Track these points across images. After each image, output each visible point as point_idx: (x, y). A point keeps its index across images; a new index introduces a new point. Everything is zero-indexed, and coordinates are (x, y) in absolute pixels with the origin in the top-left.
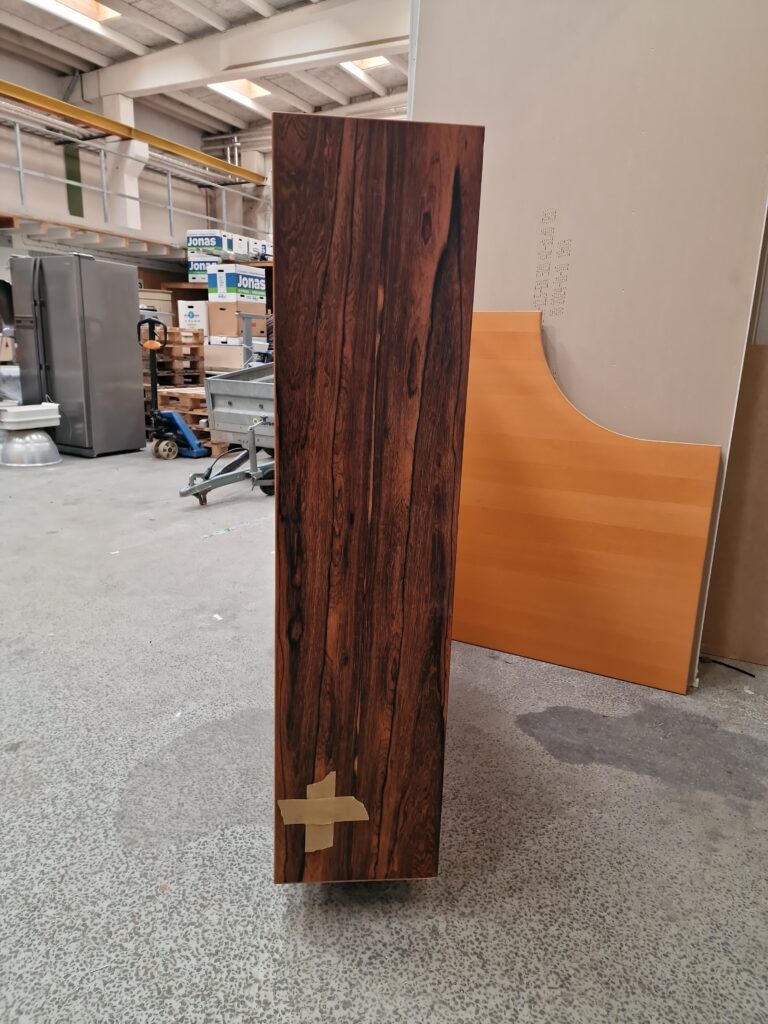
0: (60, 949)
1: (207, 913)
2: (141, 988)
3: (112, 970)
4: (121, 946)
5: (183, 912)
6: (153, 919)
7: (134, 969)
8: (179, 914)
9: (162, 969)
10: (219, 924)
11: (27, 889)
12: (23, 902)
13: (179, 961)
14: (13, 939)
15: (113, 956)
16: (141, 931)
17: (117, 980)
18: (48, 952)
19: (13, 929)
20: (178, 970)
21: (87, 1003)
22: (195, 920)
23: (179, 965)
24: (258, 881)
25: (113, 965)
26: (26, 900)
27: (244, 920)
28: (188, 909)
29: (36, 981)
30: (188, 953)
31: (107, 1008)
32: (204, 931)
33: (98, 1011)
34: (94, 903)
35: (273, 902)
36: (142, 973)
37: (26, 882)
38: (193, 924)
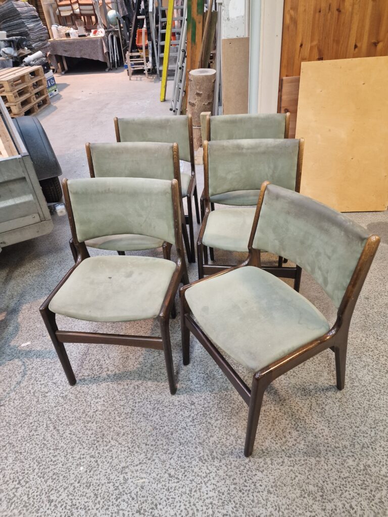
0: (336, 398)
1: (364, 359)
2: (382, 396)
3: (364, 395)
4: (353, 386)
5: (356, 363)
6: (350, 371)
7: (370, 391)
8: (355, 364)
9: (379, 386)
10: (374, 361)
11: (289, 383)
12: (296, 389)
13: (380, 380)
14: (314, 404)
15: (356, 391)
16: (353, 377)
17: (371, 398)
18: (333, 402)
19: (308, 400)
20: (384, 384)
21: (373, 411)
22: (364, 364)
23: (382, 382)
24: (364, 340)
25: (362, 394)
26: (296, 388)
27: (380, 356)
28: (356, 361)
29: (346, 414)
30: (378, 377)
31: (382, 408)
32: (373, 366)
33: (381, 411)
34: (321, 376)
35: (379, 345)
36: (374, 391)
37: (285, 381)
38: (365, 366)
